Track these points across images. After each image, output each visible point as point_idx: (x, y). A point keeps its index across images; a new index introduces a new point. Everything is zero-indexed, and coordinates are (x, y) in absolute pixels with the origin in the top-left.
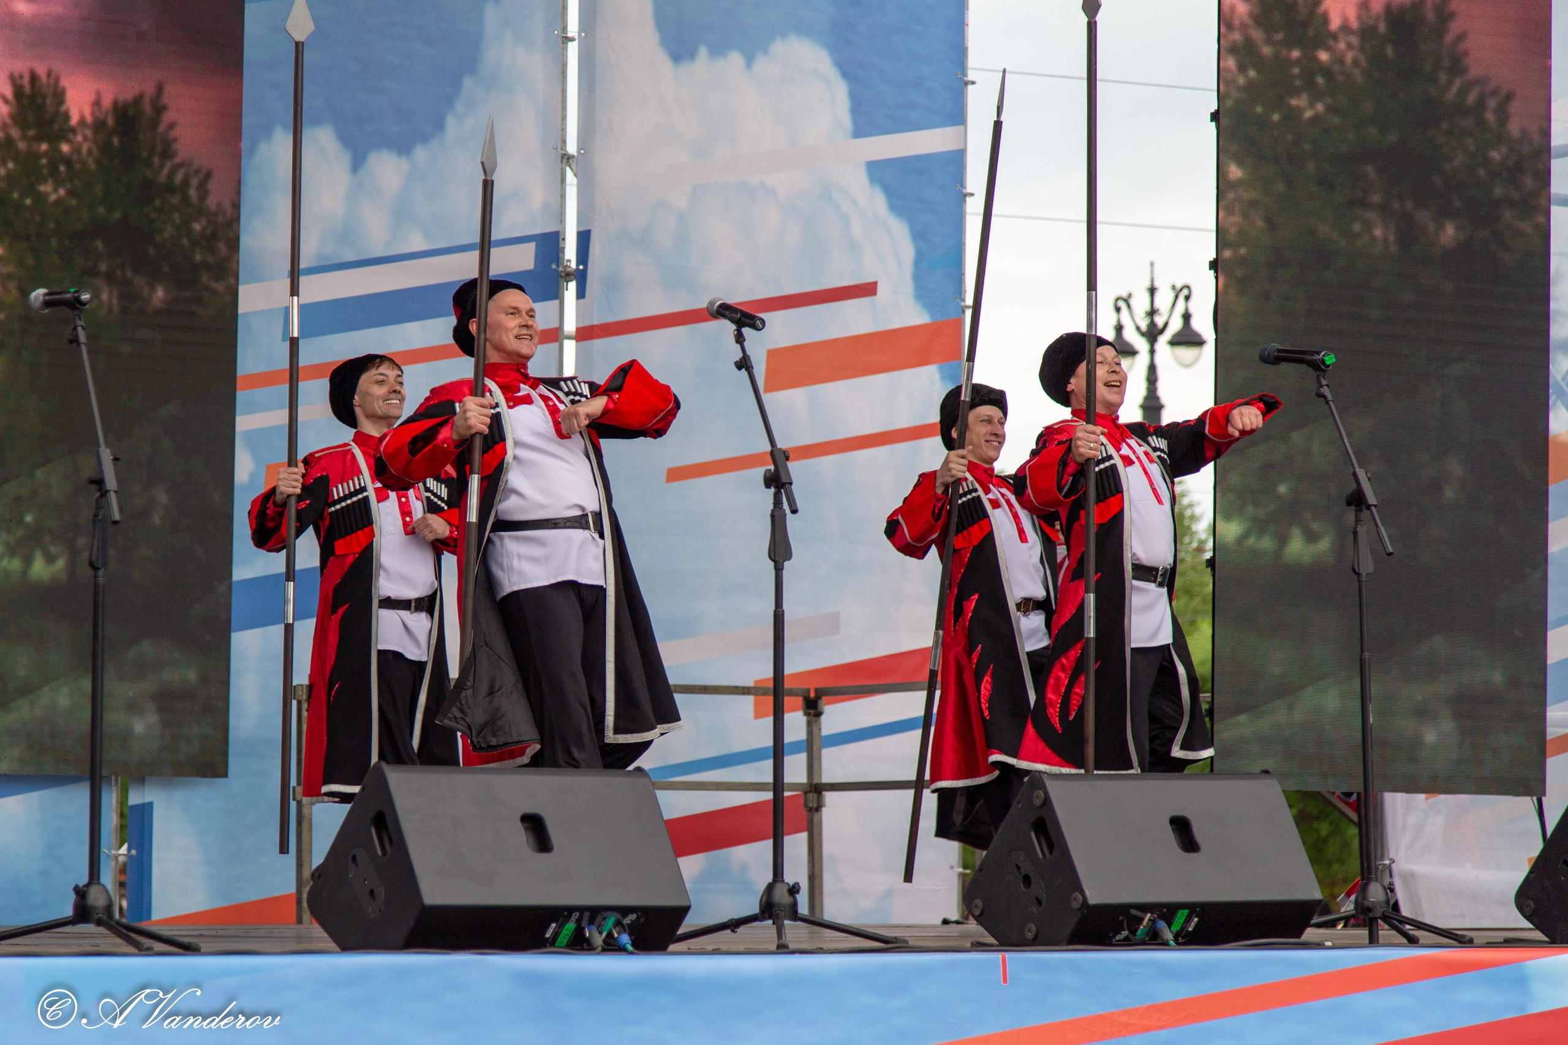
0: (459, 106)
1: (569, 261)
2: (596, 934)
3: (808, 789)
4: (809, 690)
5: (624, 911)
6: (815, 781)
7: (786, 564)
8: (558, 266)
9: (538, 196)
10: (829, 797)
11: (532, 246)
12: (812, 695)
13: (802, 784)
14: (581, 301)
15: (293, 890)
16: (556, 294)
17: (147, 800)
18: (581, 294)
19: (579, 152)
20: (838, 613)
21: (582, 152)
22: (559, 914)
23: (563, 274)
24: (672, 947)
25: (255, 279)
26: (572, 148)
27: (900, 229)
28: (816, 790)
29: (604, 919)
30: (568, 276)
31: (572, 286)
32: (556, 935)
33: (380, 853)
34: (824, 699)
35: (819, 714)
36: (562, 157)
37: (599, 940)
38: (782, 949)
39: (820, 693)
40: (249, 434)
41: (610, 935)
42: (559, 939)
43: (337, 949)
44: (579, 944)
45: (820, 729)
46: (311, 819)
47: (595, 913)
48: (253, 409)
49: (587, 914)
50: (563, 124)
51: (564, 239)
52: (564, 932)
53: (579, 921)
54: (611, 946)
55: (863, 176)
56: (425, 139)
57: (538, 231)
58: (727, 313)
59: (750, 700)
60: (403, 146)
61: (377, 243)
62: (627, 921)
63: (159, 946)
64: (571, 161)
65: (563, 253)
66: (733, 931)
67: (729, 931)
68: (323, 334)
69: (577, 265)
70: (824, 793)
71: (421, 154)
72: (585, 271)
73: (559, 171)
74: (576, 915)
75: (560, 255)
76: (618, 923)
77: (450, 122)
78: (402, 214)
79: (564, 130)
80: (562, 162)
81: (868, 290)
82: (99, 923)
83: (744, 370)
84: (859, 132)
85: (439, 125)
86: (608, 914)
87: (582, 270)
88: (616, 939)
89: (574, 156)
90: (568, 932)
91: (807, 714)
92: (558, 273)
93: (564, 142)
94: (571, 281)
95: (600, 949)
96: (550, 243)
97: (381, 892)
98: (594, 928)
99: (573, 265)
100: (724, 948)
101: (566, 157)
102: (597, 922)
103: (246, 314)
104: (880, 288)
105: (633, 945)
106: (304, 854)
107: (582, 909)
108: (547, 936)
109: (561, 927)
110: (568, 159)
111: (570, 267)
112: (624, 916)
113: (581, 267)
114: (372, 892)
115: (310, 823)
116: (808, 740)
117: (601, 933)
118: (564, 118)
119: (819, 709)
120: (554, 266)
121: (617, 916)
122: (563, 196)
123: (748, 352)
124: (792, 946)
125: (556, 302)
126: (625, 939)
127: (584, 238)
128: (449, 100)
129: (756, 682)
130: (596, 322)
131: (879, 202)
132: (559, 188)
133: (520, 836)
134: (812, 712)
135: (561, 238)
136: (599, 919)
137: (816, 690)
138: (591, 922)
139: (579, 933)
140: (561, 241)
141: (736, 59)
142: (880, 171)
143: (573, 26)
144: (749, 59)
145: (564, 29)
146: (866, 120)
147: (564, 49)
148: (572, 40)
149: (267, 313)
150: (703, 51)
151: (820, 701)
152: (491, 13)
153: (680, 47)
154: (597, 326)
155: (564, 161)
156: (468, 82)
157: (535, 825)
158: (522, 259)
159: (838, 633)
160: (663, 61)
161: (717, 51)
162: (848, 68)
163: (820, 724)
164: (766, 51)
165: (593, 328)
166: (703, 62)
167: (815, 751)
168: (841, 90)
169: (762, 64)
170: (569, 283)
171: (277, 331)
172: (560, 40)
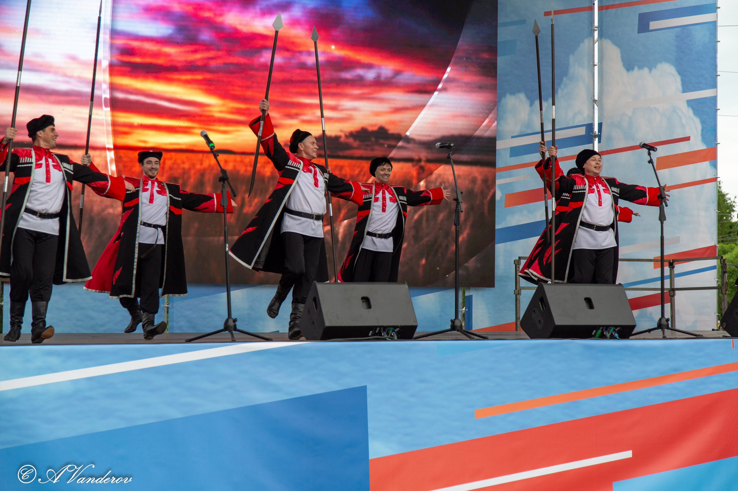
0: (562, 86)
1: (596, 132)
2: (608, 334)
3: (670, 290)
4: (670, 260)
5: (616, 326)
6: (673, 288)
7: (664, 222)
8: (592, 134)
9: (586, 112)
10: (677, 292)
11: (585, 127)
12: (671, 261)
13: (669, 288)
14: (600, 144)
15: (515, 321)
16: (592, 142)
17: (471, 294)
18: (599, 142)
19: (598, 99)
20: (679, 237)
22: (596, 327)
24: (631, 337)
25: (501, 139)
26: (596, 98)
27: (697, 120)
28: (673, 290)
29: (610, 329)
30: (595, 136)
31: (597, 139)
33: (542, 309)
34: (675, 263)
35: (673, 267)
36: (593, 101)
37: (608, 335)
38: (664, 338)
39: (674, 261)
40: (500, 185)
41: (612, 334)
42: (596, 335)
43: (530, 338)
44: (602, 337)
45: (674, 272)
46: (520, 300)
47: (607, 327)
48: (501, 178)
49: (605, 328)
50: (593, 91)
51: (594, 125)
52: (598, 333)
53: (602, 330)
54: (612, 337)
55: (685, 104)
57: (586, 123)
58: (645, 146)
59: (652, 263)
62: (617, 330)
63: (476, 337)
64: (596, 102)
65: (594, 129)
66: (649, 333)
67: (648, 333)
68: (522, 155)
70: (675, 291)
72: (601, 135)
73: (592, 104)
74: (601, 328)
75: (593, 130)
76: (614, 330)
77: (560, 91)
79: (594, 92)
80: (593, 102)
81: (688, 139)
82: (458, 331)
83: (651, 163)
84: (684, 91)
86: (611, 327)
88: (613, 335)
89: (597, 100)
90: (599, 333)
92: (592, 136)
93: (594, 96)
94: (596, 138)
95: (609, 338)
96: (590, 127)
97: (542, 321)
98: (607, 332)
99: (597, 133)
100: (646, 337)
101: (594, 101)
102: (608, 330)
103: (499, 150)
104: (691, 138)
105: (619, 337)
106: (518, 310)
107: (603, 326)
108: (593, 334)
109: (597, 331)
111: (596, 134)
112: (616, 328)
113: (599, 134)
114: (540, 321)
115: (520, 301)
116: (670, 275)
117: (609, 333)
118: (594, 89)
119: (674, 266)
120: (591, 134)
121: (614, 328)
122: (594, 112)
123: (652, 158)
124: (667, 337)
125: (592, 144)
126: (616, 335)
127: (600, 125)
128: (559, 84)
129: (654, 258)
130: (604, 150)
131: (691, 112)
132: (592, 110)
133: (584, 304)
134: (671, 267)
135: (593, 125)
136: (608, 329)
137: (672, 260)
138: (606, 330)
139: (602, 333)
141: (646, 70)
142: (690, 103)
143: (596, 61)
144: (650, 70)
145: (594, 62)
146: (686, 87)
147: (594, 68)
148: (596, 65)
149: (505, 149)
150: (636, 68)
151: (674, 263)
152: (571, 58)
153: (629, 67)
154: (604, 151)
155: (594, 102)
156: (565, 79)
157: (588, 301)
158: (582, 131)
159: (679, 243)
160: (624, 71)
161: (640, 67)
162: (680, 72)
163: (674, 270)
164: (655, 67)
165: (603, 152)
166: (636, 71)
167: (672, 278)
168: (678, 79)
169: (654, 71)
170: (596, 139)
171: (508, 154)
172: (592, 66)
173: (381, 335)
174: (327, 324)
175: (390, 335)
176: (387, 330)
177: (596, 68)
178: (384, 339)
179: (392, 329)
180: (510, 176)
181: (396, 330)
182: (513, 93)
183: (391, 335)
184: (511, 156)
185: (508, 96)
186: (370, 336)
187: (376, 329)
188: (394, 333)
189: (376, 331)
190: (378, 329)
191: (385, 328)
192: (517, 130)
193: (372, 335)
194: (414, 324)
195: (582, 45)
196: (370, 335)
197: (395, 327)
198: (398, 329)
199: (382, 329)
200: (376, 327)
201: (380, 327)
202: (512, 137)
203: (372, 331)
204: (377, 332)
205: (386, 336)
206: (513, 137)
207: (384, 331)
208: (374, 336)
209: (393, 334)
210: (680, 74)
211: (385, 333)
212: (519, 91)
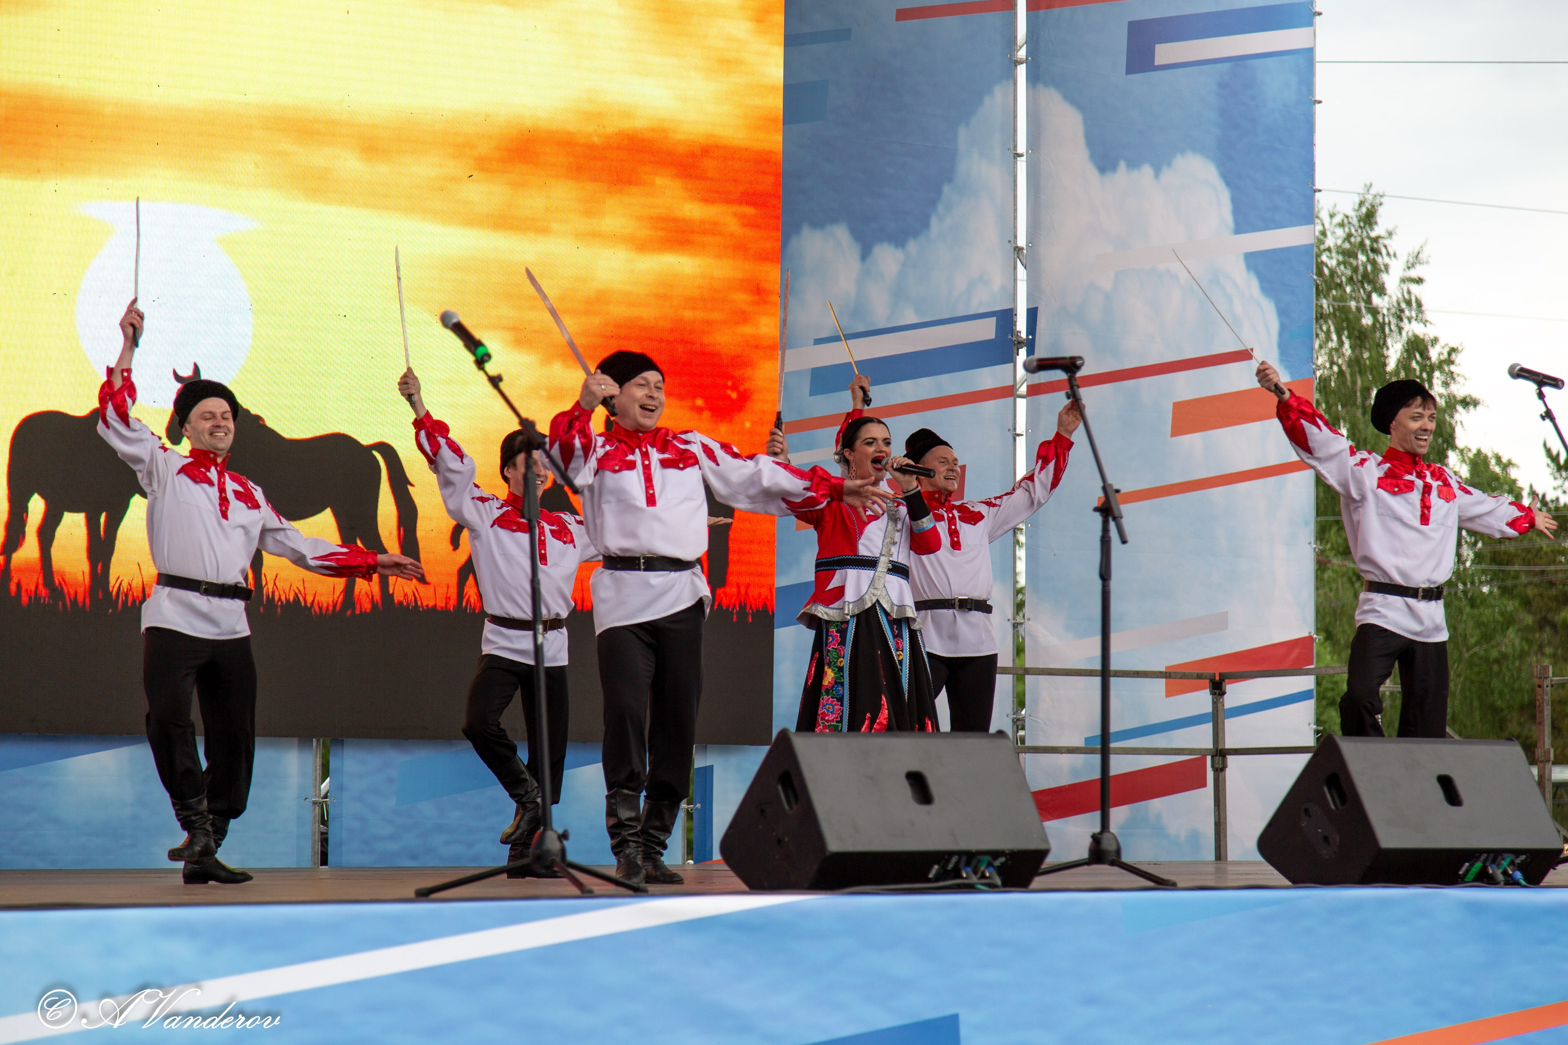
0: (940, 208)
1: (1020, 332)
2: (1497, 872)
3: (1215, 754)
4: (1214, 673)
6: (1220, 747)
8: (1012, 336)
9: (998, 281)
10: (1230, 759)
11: (993, 320)
12: (1217, 678)
13: (1210, 749)
16: (1012, 360)
17: (708, 764)
19: (1027, 245)
20: (1227, 613)
21: (1030, 245)
23: (1016, 343)
26: (1022, 242)
27: (1269, 307)
28: (1221, 754)
29: (1504, 859)
30: (1020, 344)
31: (1023, 351)
32: (1467, 871)
33: (1333, 807)
34: (1226, 681)
35: (1223, 693)
36: (1015, 249)
39: (1223, 676)
41: (1507, 872)
45: (1223, 705)
47: (1497, 854)
49: (1491, 855)
50: (1014, 223)
51: (1016, 315)
52: (1473, 869)
53: (1486, 861)
55: (1242, 264)
56: (916, 234)
57: (998, 308)
59: (1162, 683)
60: (899, 240)
61: (881, 317)
62: (1520, 860)
64: (1020, 252)
65: (1016, 325)
69: (1027, 336)
70: (1227, 756)
71: (912, 246)
72: (1034, 339)
73: (1012, 261)
74: (1484, 856)
75: (1014, 327)
76: (1514, 862)
77: (934, 221)
78: (899, 294)
79: (1015, 227)
80: (1013, 253)
81: (1247, 355)
84: (1238, 230)
85: (926, 225)
86: (1505, 855)
87: (1031, 339)
88: (1512, 876)
89: (1023, 249)
90: (1476, 870)
91: (1213, 694)
92: (1013, 342)
93: (1015, 237)
94: (1022, 347)
96: (1006, 317)
98: (1495, 866)
99: (1024, 335)
101: (1017, 249)
102: (1498, 861)
107: (1488, 851)
108: (1461, 873)
110: (1019, 251)
111: (1021, 336)
112: (1518, 857)
113: (1031, 337)
116: (1213, 712)
118: (1015, 218)
119: (1223, 690)
120: (1008, 337)
121: (1512, 856)
122: (1015, 280)
125: (1011, 365)
126: (1519, 876)
127: (1032, 314)
128: (933, 203)
129: (1166, 668)
130: (1042, 381)
131: (1254, 285)
132: (1013, 277)
133: (1438, 793)
134: (1217, 692)
135: (1014, 314)
136: (1499, 858)
137: (1220, 674)
138: (1494, 861)
139: (1485, 869)
140: (1014, 316)
141: (1147, 170)
142: (1254, 260)
143: (1022, 147)
144: (1157, 171)
145: (1015, 147)
146: (1243, 223)
147: (1015, 163)
148: (1021, 155)
149: (798, 373)
150: (1122, 165)
151: (1224, 683)
152: (963, 134)
153: (1105, 162)
154: (1043, 383)
155: (1016, 253)
156: (946, 189)
157: (1446, 784)
158: (986, 330)
159: (1227, 629)
160: (1092, 172)
161: (1133, 164)
162: (1230, 178)
163: (1223, 701)
164: (1169, 164)
165: (1040, 385)
166: (1122, 175)
167: (1219, 721)
168: (1225, 195)
169: (1167, 175)
170: (1020, 350)
171: (806, 387)
172: (1012, 156)
173: (961, 877)
174: (834, 845)
175: (979, 875)
176: (974, 862)
177: (1022, 165)
178: (969, 888)
179: (987, 859)
180: (810, 447)
181: (997, 863)
182: (818, 224)
183: (983, 876)
184: (813, 392)
185: (806, 231)
186: (929, 881)
187: (948, 861)
188: (991, 869)
189: (947, 866)
190: (954, 859)
191: (970, 857)
192: (829, 325)
193: (937, 878)
194: (1042, 847)
195: (987, 100)
196: (931, 876)
197: (995, 854)
198: (1002, 860)
199: (964, 858)
200: (950, 854)
201: (960, 853)
202: (815, 340)
203: (938, 864)
204: (950, 866)
205: (974, 879)
206: (819, 341)
207: (968, 864)
208: (945, 879)
209: (990, 873)
210: (1228, 183)
211: (969, 870)
212: (834, 220)
